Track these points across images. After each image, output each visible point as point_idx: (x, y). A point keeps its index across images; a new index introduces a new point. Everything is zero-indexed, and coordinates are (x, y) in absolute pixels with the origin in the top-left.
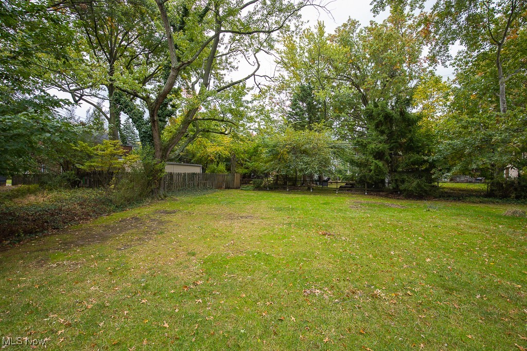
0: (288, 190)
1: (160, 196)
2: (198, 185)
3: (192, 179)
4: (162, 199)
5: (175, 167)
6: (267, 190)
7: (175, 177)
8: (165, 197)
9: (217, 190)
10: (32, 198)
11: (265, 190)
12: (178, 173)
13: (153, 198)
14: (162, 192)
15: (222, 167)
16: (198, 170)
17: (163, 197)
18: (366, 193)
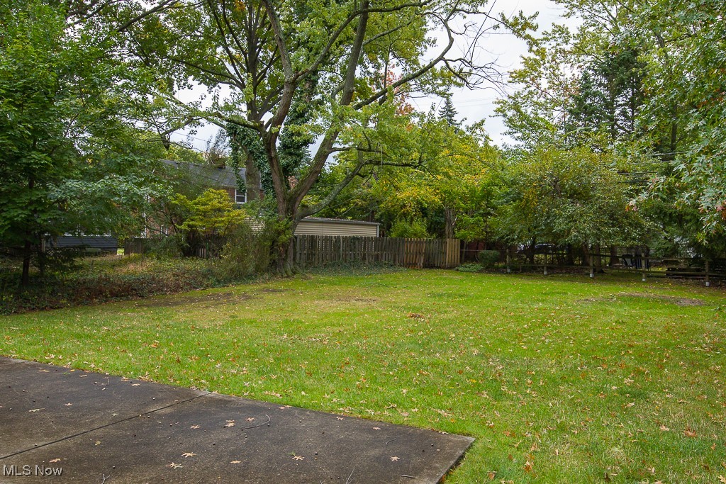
0: (545, 273)
1: (286, 272)
2: (364, 259)
3: (353, 247)
4: (288, 277)
5: (326, 226)
6: (507, 273)
7: (319, 244)
8: (295, 273)
9: (401, 268)
10: (131, 267)
11: (503, 272)
12: (326, 237)
13: (275, 274)
14: (289, 265)
15: (419, 227)
16: (371, 232)
17: (290, 273)
18: (707, 284)
